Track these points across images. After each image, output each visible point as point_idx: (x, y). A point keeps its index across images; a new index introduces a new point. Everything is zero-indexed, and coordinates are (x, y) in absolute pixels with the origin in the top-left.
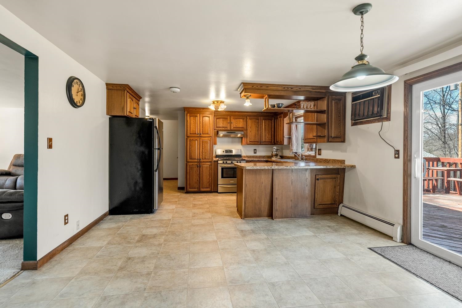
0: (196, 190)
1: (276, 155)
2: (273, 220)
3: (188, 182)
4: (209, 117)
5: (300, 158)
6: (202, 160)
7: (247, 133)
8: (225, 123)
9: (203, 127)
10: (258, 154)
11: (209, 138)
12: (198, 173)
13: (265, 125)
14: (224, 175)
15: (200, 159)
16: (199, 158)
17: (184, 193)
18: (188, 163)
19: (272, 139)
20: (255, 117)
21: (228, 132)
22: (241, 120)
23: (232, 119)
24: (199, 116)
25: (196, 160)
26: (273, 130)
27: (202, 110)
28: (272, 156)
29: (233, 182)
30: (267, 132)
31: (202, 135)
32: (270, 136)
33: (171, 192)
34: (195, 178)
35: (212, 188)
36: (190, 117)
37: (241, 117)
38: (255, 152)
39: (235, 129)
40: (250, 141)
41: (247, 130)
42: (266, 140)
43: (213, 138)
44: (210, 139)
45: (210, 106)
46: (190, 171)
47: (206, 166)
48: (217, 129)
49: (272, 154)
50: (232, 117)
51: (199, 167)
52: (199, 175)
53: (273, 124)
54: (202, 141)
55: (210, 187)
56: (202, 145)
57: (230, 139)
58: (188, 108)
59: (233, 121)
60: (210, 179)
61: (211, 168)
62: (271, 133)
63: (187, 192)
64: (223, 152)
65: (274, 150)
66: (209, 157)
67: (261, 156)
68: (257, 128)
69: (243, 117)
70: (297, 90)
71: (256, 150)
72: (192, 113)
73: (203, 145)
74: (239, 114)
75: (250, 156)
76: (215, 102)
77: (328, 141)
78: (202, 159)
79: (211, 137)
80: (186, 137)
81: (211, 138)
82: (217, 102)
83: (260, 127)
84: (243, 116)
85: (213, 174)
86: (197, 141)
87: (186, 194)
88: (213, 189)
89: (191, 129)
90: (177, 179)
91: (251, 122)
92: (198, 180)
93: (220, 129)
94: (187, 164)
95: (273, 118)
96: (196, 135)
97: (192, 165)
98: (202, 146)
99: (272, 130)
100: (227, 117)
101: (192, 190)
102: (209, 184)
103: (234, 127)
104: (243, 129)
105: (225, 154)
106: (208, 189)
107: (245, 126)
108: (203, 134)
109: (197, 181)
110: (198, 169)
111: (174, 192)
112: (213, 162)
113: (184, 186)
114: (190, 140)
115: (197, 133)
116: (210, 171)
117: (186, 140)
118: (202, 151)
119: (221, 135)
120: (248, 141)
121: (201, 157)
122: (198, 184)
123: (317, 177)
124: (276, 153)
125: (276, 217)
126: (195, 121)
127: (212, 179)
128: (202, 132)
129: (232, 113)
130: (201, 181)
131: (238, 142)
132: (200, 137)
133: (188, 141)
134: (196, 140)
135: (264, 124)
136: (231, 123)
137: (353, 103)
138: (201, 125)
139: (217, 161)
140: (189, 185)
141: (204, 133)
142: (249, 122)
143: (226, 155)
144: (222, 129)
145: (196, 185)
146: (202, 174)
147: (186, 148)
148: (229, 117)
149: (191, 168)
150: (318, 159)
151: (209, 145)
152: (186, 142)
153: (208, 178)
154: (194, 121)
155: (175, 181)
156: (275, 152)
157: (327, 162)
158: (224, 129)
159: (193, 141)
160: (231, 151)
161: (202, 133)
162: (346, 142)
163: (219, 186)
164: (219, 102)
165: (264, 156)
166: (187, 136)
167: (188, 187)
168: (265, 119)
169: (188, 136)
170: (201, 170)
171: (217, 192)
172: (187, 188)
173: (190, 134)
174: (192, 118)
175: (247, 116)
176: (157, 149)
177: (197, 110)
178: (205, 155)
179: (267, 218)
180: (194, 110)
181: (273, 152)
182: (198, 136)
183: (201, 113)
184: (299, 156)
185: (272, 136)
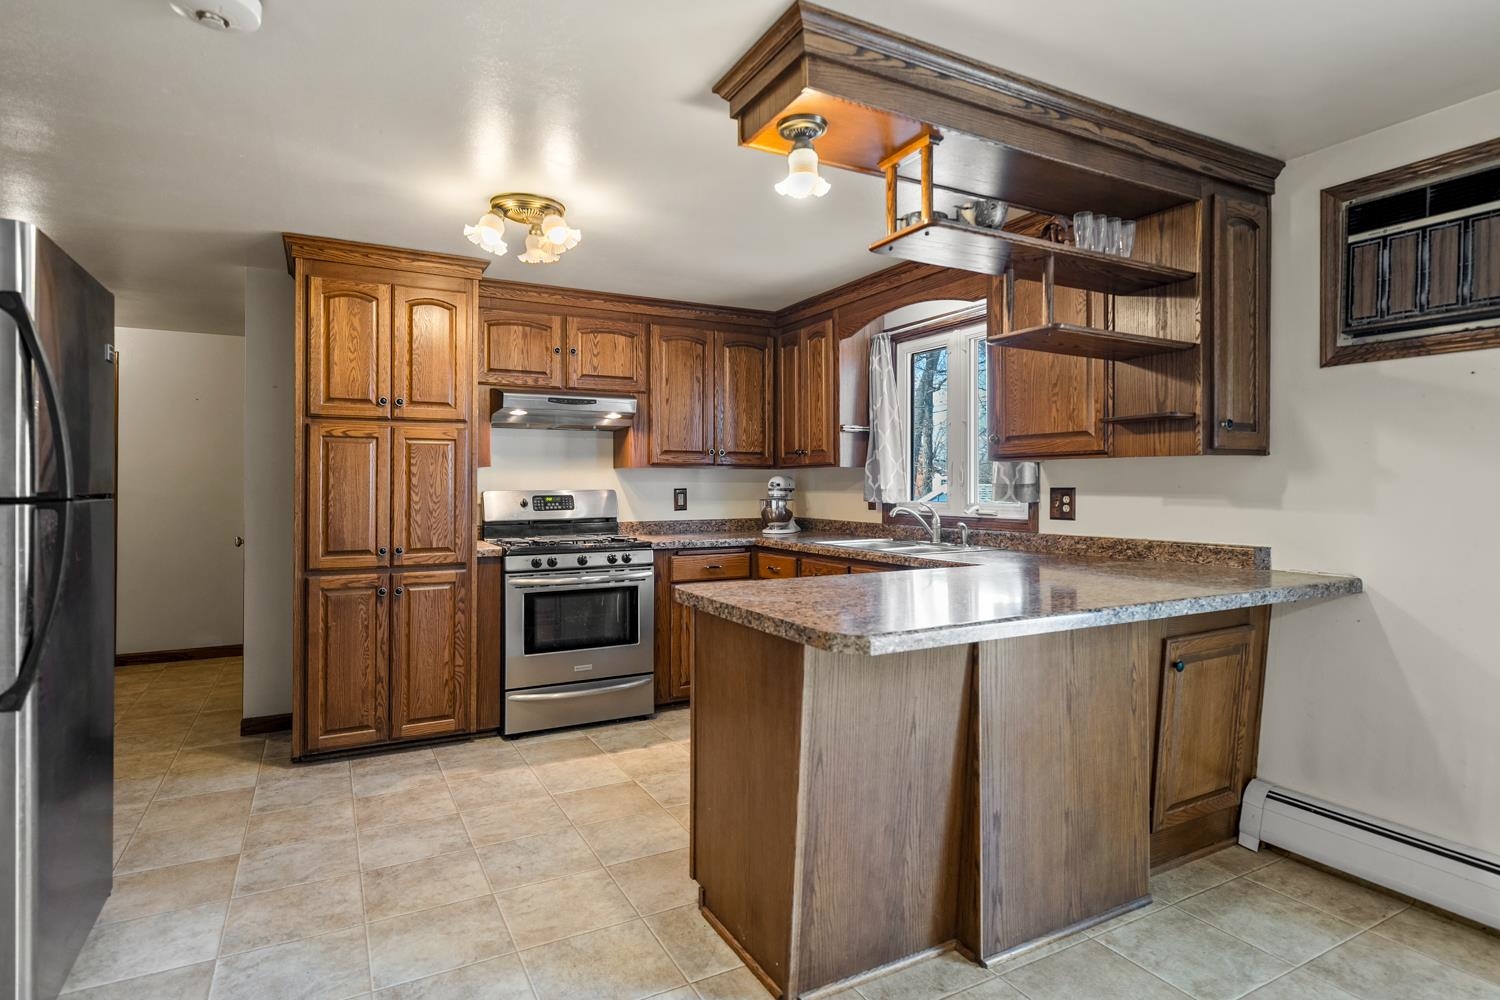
0: (369, 735)
1: (785, 518)
2: (982, 965)
3: (317, 696)
4: (450, 308)
5: (935, 532)
6: (407, 559)
7: (649, 406)
8: (536, 348)
9: (410, 363)
10: (695, 513)
11: (452, 430)
12: (383, 633)
13: (734, 374)
14: (541, 636)
15: (394, 552)
16: (385, 544)
17: (283, 765)
18: (312, 579)
19: (764, 442)
20: (689, 331)
21: (559, 401)
22: (621, 340)
23: (572, 332)
24: (388, 295)
25: (370, 560)
26: (768, 396)
27: (404, 263)
28: (763, 522)
29: (589, 667)
30: (743, 405)
31: (407, 411)
32: (757, 427)
33: (193, 761)
34: (361, 665)
35: (467, 715)
36: (327, 299)
37: (621, 325)
38: (681, 502)
39: (589, 384)
40: (665, 448)
41: (648, 392)
42: (737, 445)
43: (476, 430)
44: (455, 436)
45: (474, 223)
46: (327, 628)
47: (431, 588)
48: (491, 380)
49: (764, 513)
50: (573, 323)
51: (389, 595)
52: (386, 648)
53: (769, 371)
54: (409, 446)
55: (460, 713)
56: (409, 465)
57: (556, 439)
58: (313, 239)
59: (578, 341)
60: (459, 661)
61: (462, 601)
62: (760, 410)
63: (310, 757)
64: (524, 504)
65: (776, 493)
66: (450, 537)
67: (709, 522)
68: (696, 385)
69: (630, 327)
70: (1086, 129)
71: (684, 491)
72: (338, 275)
73: (414, 469)
74: (609, 306)
75: (656, 524)
76: (510, 204)
77: (1210, 448)
78: (410, 550)
79: (464, 421)
80: (300, 420)
81: (461, 426)
82: (523, 206)
83: (710, 379)
84: (627, 321)
85: (474, 632)
86: (372, 446)
87: (302, 770)
88: (474, 721)
89: (336, 370)
90: (236, 651)
91: (668, 352)
92: (384, 673)
93: (505, 379)
94: (306, 584)
95: (770, 341)
96: (370, 411)
97: (346, 587)
98: (409, 474)
99: (764, 399)
100: (546, 316)
101: (341, 742)
102: (453, 693)
103: (583, 376)
104: (628, 388)
105: (530, 514)
106: (448, 725)
107: (642, 372)
108: (412, 402)
109: (378, 680)
110: (383, 610)
111: (220, 760)
112: (475, 566)
113: (288, 704)
114: (329, 435)
115: (372, 397)
116: (460, 616)
117: (299, 435)
118: (409, 506)
119: (518, 413)
120: (656, 450)
121: (400, 540)
122: (383, 699)
123: (1172, 654)
124: (785, 506)
125: (997, 940)
126: (366, 323)
127: (468, 665)
128: (405, 392)
129: (571, 302)
130: (404, 681)
131: (601, 454)
132: (394, 419)
133: (313, 438)
134: (370, 437)
135: (731, 368)
136: (566, 352)
137: (1352, 239)
138: (402, 346)
139: (501, 560)
140: (326, 711)
141: (417, 398)
142: (661, 351)
143: (535, 522)
144: (520, 382)
145: (370, 703)
146: (408, 636)
147: (300, 487)
148: (556, 322)
149: (337, 607)
150: (1054, 540)
151: (451, 464)
152: (300, 448)
153: (447, 658)
154: (357, 324)
155: (224, 663)
156: (781, 503)
157: (1129, 558)
158: (530, 382)
159: (350, 446)
160: (566, 502)
161: (405, 400)
162: (1271, 450)
163: (511, 697)
164: (537, 204)
165: (723, 522)
166: (307, 412)
167: (317, 721)
168: (731, 344)
169: (313, 410)
170: (403, 616)
171: (500, 731)
172: (310, 732)
173: (329, 399)
174: (340, 304)
175: (649, 322)
176: (23, 501)
177: (374, 259)
178: (430, 528)
179: (932, 953)
180: (357, 258)
181: (769, 504)
182: (380, 412)
183: (402, 281)
184: (930, 524)
185: (763, 427)
